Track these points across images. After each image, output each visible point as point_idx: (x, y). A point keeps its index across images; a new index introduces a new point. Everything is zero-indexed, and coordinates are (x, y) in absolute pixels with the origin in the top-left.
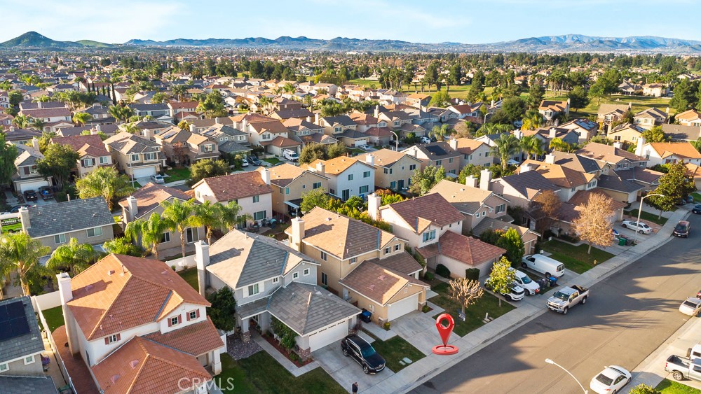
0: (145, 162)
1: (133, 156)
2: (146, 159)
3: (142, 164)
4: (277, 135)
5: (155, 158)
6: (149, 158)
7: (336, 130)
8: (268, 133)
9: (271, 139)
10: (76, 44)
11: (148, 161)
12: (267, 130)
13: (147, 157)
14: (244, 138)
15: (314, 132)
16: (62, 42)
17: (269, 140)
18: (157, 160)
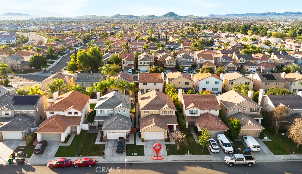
0: (144, 65)
1: (141, 62)
2: (145, 64)
3: (143, 65)
4: (207, 60)
5: (148, 64)
6: (146, 64)
7: (241, 61)
8: (203, 59)
9: (204, 62)
10: (186, 17)
11: (146, 65)
12: (203, 58)
13: (145, 63)
14: (192, 60)
15: (227, 61)
16: (181, 16)
17: (203, 62)
18: (149, 65)
